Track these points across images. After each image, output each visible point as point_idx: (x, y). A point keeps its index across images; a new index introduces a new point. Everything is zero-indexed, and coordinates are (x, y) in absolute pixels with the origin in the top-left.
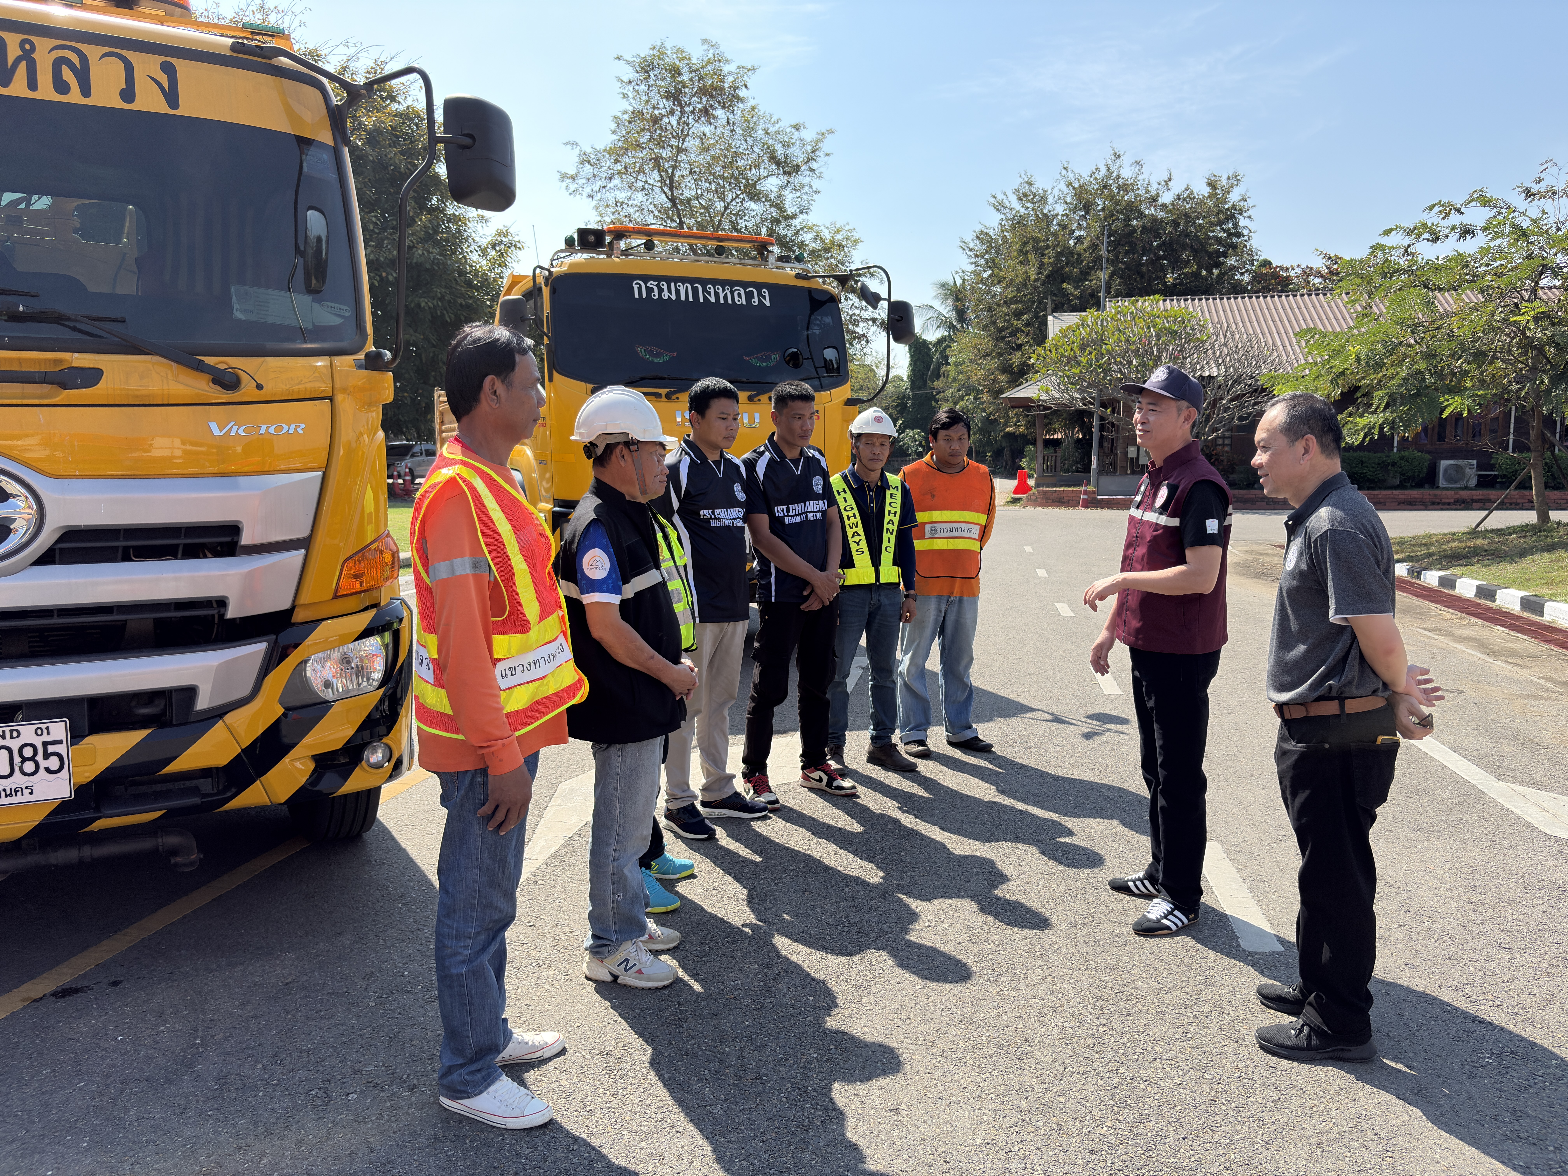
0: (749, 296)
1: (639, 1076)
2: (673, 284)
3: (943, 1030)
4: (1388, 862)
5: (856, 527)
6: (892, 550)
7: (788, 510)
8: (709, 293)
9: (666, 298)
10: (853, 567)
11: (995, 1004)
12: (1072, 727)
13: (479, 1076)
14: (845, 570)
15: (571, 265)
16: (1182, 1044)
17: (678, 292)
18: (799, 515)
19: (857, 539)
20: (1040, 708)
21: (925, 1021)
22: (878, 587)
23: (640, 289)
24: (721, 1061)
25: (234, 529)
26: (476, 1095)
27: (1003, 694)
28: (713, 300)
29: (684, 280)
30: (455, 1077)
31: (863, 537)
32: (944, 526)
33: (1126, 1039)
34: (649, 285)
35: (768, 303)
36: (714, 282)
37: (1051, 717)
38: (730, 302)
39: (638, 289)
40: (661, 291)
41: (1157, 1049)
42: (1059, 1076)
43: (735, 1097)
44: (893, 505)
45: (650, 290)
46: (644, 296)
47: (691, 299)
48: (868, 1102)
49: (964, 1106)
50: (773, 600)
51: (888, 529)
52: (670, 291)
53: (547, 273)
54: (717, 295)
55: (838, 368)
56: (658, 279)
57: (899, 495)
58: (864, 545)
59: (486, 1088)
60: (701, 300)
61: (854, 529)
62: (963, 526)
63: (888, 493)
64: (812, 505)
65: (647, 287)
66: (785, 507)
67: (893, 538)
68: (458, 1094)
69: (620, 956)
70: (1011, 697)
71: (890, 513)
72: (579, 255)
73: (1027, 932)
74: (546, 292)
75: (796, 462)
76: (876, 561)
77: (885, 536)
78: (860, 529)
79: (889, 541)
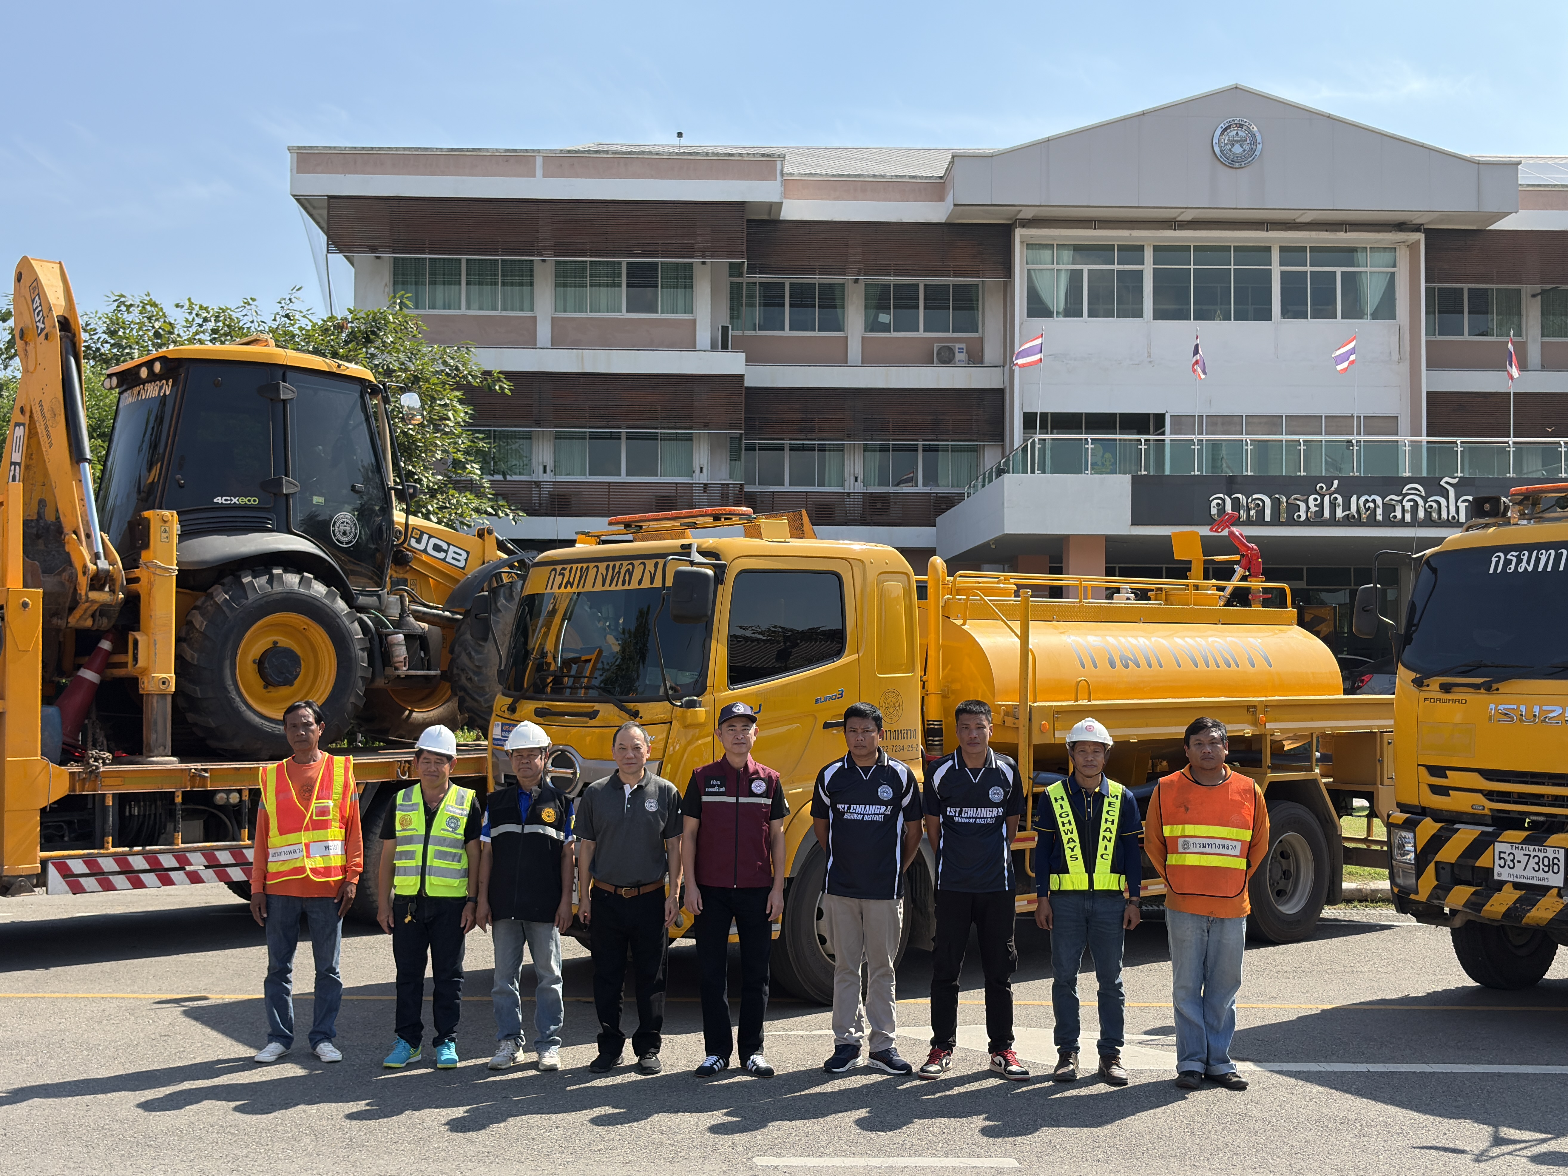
2: (1534, 553)
5: (1072, 833)
6: (1110, 858)
9: (1520, 571)
10: (1068, 872)
17: (1537, 561)
19: (1072, 845)
22: (1091, 894)
29: (1547, 546)
31: (1078, 844)
34: (1509, 557)
39: (1496, 563)
40: (1519, 561)
44: (1111, 814)
46: (1499, 570)
47: (1549, 569)
51: (1104, 837)
52: (1529, 561)
57: (1118, 803)
58: (1078, 851)
60: (1561, 568)
61: (1070, 835)
62: (1216, 842)
63: (1107, 801)
65: (1506, 559)
71: (1107, 821)
75: (975, 771)
76: (1090, 868)
77: (1101, 844)
78: (1075, 836)
79: (1106, 848)
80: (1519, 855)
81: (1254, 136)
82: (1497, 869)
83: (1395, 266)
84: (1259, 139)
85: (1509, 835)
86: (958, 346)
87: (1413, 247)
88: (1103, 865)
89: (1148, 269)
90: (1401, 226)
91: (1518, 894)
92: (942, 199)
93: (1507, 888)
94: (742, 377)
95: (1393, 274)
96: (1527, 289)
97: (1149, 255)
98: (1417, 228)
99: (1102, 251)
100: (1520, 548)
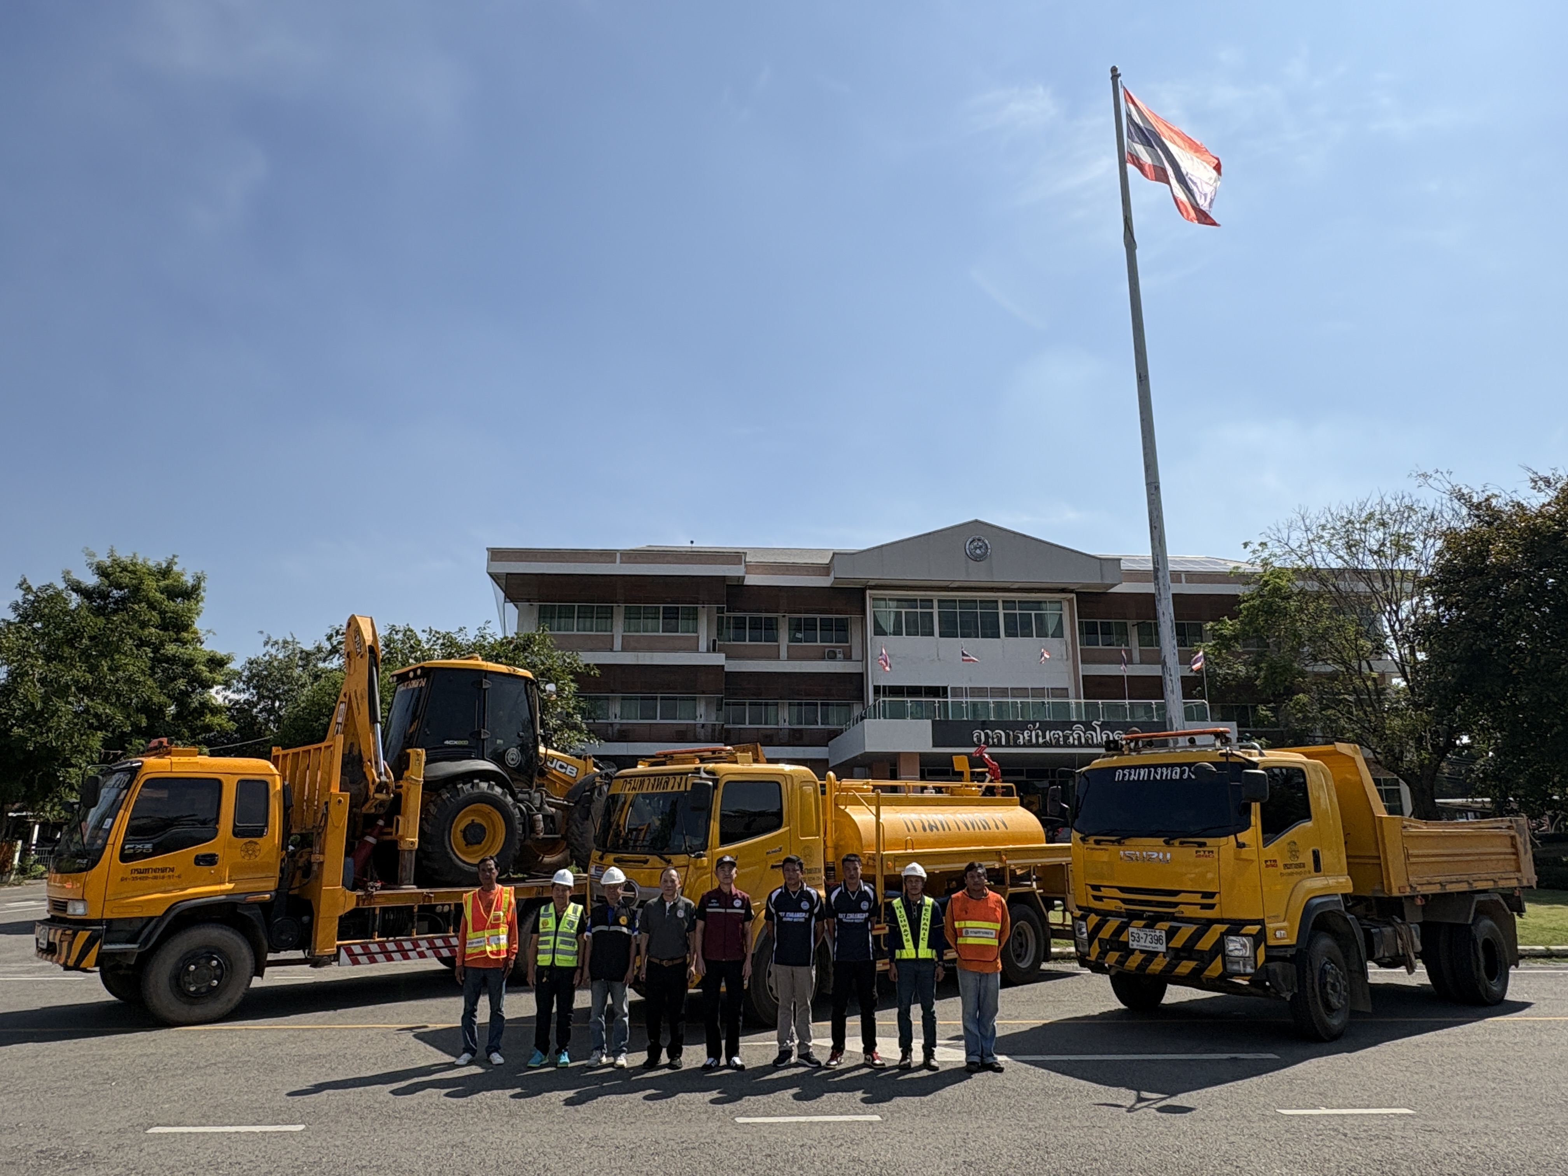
8: (1157, 774)
9: (1130, 780)
22: (917, 961)
23: (1119, 775)
31: (909, 932)
32: (973, 930)
44: (927, 915)
45: (1124, 775)
46: (1120, 779)
47: (1145, 777)
51: (923, 929)
52: (1135, 774)
54: (1162, 773)
58: (910, 937)
60: (1151, 779)
62: (983, 931)
71: (925, 920)
76: (916, 946)
77: (922, 932)
78: (908, 928)
79: (924, 934)
80: (1142, 934)
81: (986, 545)
82: (1131, 942)
83: (1061, 610)
84: (989, 546)
85: (1135, 923)
86: (838, 650)
87: (1070, 601)
88: (923, 944)
89: (936, 611)
90: (1063, 591)
91: (1143, 956)
92: (828, 575)
93: (1137, 952)
94: (723, 666)
95: (1061, 615)
96: (1130, 623)
97: (936, 604)
98: (1072, 591)
99: (912, 602)
100: (1130, 767)
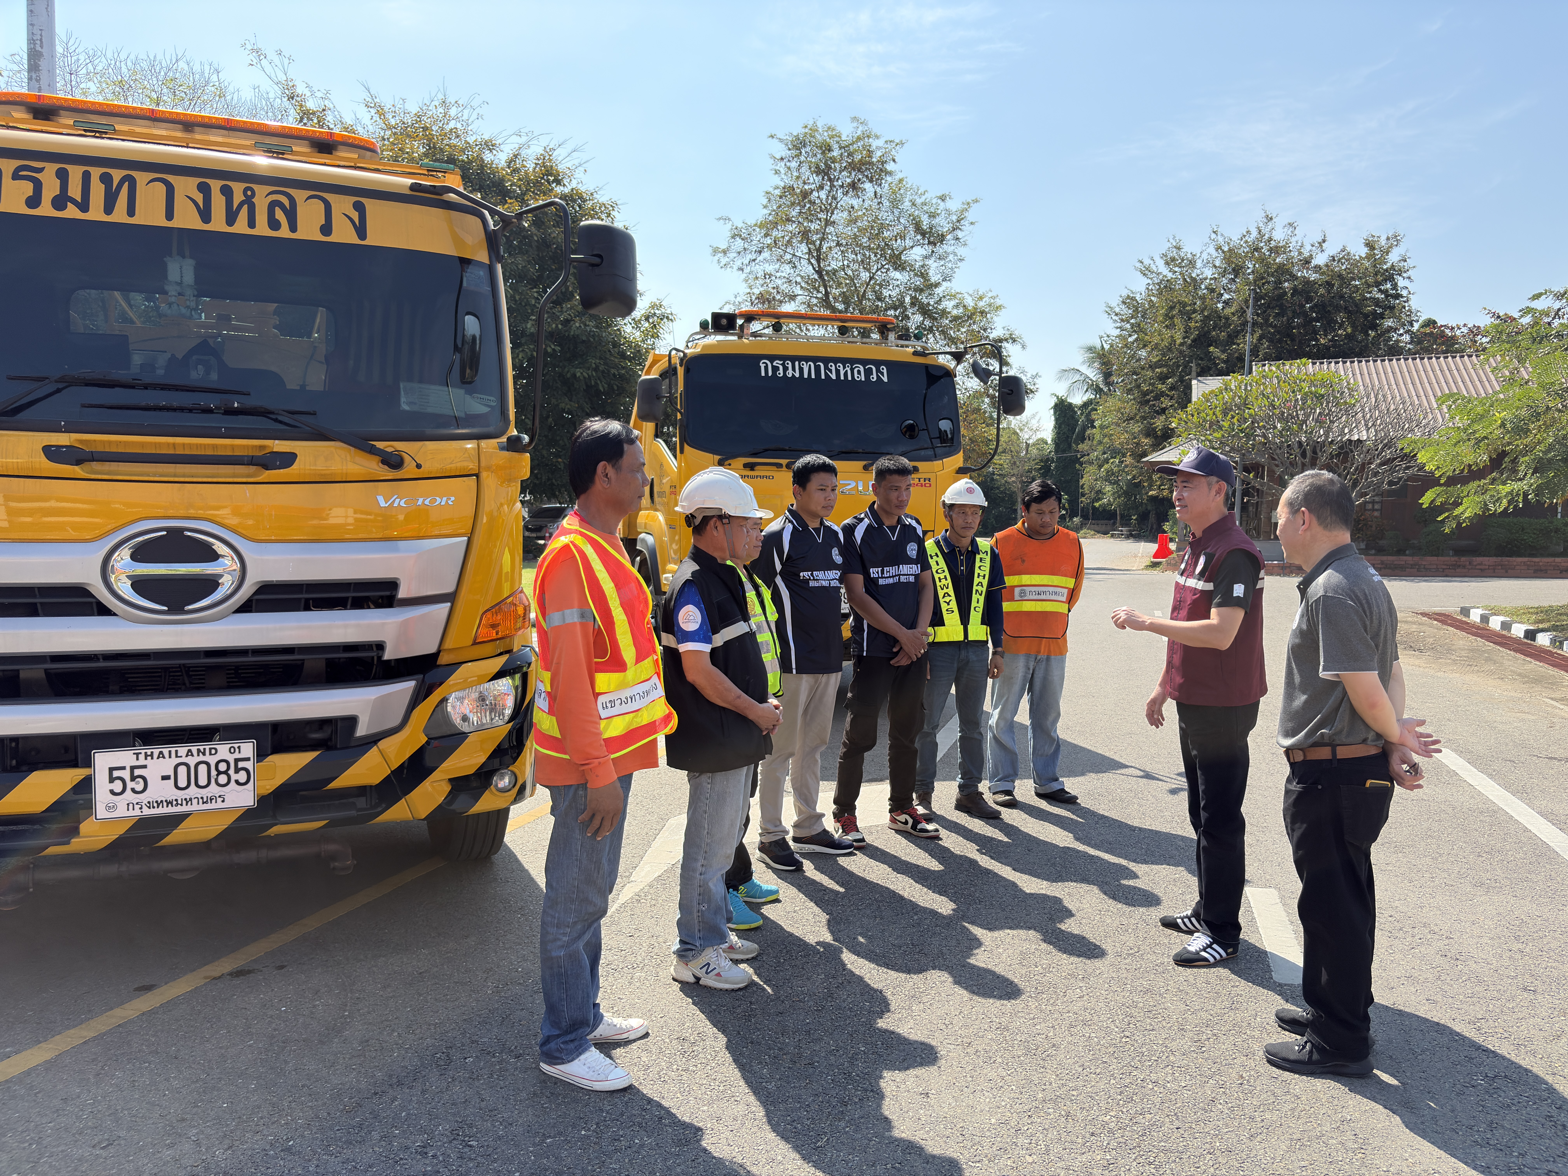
0: (868, 372)
1: (709, 1057)
2: (797, 363)
3: (981, 1034)
4: (1439, 913)
5: (947, 588)
6: (981, 610)
7: (883, 572)
8: (831, 371)
9: (790, 376)
10: (944, 625)
11: (1032, 1016)
12: (1160, 783)
13: (572, 1046)
14: (936, 628)
15: (704, 347)
16: (1195, 1055)
17: (801, 370)
18: (893, 577)
19: (947, 599)
20: (1133, 765)
21: (967, 1026)
22: (966, 644)
23: (766, 368)
24: (780, 1049)
25: (392, 585)
26: (569, 1062)
27: (1100, 752)
28: (834, 377)
29: (807, 359)
30: (552, 1045)
31: (953, 598)
32: (1033, 589)
33: (1144, 1049)
34: (774, 364)
35: (885, 379)
36: (836, 360)
37: (1142, 774)
38: (850, 378)
39: (765, 368)
40: (785, 369)
41: (1172, 1058)
42: (1077, 1075)
43: (788, 1077)
44: (982, 569)
45: (775, 369)
46: (770, 374)
47: (813, 376)
48: (903, 1086)
49: (986, 1094)
50: (865, 654)
51: (977, 591)
52: (794, 369)
53: (682, 354)
54: (838, 372)
55: (952, 439)
56: (784, 358)
57: (988, 559)
58: (954, 605)
59: (578, 1056)
60: (823, 377)
61: (945, 590)
62: (1051, 589)
63: (978, 557)
64: (905, 569)
65: (773, 366)
66: (880, 569)
67: (982, 599)
68: (554, 1059)
69: (703, 959)
70: (1107, 754)
71: (979, 576)
72: (713, 337)
73: (1074, 959)
74: (681, 371)
75: (893, 529)
76: (965, 620)
77: (975, 597)
78: (951, 590)
79: (978, 601)
